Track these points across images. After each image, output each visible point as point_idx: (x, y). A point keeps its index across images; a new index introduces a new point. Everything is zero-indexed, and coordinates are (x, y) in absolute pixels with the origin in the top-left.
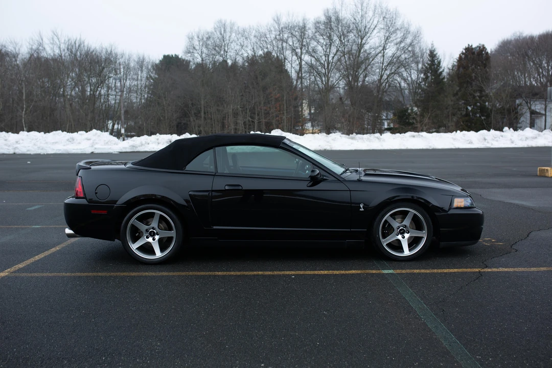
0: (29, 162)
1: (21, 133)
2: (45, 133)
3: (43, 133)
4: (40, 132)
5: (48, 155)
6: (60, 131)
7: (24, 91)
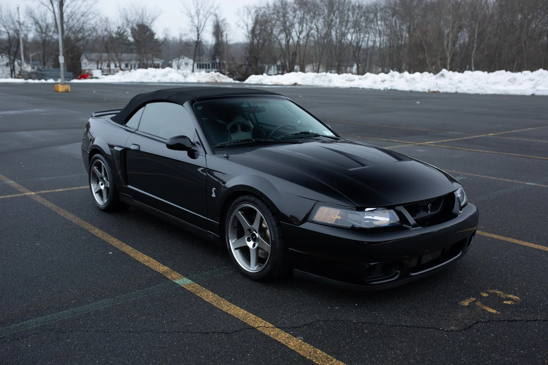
0: (418, 103)
1: (466, 72)
2: (488, 73)
3: (486, 73)
4: (483, 71)
5: (487, 95)
6: (504, 71)
7: (476, 30)
